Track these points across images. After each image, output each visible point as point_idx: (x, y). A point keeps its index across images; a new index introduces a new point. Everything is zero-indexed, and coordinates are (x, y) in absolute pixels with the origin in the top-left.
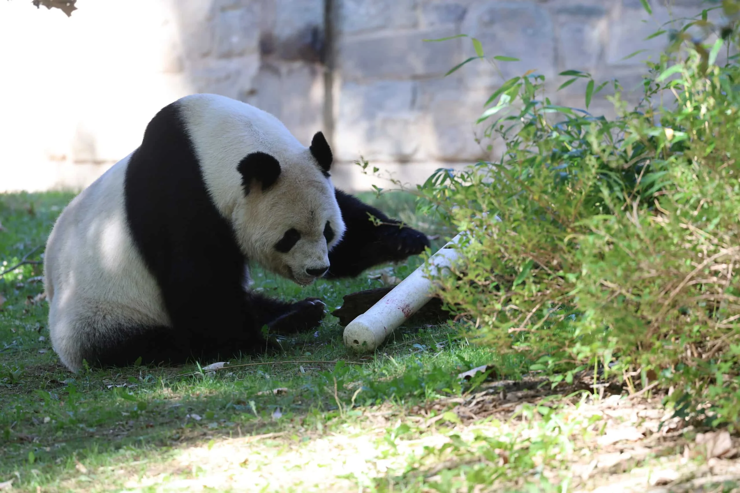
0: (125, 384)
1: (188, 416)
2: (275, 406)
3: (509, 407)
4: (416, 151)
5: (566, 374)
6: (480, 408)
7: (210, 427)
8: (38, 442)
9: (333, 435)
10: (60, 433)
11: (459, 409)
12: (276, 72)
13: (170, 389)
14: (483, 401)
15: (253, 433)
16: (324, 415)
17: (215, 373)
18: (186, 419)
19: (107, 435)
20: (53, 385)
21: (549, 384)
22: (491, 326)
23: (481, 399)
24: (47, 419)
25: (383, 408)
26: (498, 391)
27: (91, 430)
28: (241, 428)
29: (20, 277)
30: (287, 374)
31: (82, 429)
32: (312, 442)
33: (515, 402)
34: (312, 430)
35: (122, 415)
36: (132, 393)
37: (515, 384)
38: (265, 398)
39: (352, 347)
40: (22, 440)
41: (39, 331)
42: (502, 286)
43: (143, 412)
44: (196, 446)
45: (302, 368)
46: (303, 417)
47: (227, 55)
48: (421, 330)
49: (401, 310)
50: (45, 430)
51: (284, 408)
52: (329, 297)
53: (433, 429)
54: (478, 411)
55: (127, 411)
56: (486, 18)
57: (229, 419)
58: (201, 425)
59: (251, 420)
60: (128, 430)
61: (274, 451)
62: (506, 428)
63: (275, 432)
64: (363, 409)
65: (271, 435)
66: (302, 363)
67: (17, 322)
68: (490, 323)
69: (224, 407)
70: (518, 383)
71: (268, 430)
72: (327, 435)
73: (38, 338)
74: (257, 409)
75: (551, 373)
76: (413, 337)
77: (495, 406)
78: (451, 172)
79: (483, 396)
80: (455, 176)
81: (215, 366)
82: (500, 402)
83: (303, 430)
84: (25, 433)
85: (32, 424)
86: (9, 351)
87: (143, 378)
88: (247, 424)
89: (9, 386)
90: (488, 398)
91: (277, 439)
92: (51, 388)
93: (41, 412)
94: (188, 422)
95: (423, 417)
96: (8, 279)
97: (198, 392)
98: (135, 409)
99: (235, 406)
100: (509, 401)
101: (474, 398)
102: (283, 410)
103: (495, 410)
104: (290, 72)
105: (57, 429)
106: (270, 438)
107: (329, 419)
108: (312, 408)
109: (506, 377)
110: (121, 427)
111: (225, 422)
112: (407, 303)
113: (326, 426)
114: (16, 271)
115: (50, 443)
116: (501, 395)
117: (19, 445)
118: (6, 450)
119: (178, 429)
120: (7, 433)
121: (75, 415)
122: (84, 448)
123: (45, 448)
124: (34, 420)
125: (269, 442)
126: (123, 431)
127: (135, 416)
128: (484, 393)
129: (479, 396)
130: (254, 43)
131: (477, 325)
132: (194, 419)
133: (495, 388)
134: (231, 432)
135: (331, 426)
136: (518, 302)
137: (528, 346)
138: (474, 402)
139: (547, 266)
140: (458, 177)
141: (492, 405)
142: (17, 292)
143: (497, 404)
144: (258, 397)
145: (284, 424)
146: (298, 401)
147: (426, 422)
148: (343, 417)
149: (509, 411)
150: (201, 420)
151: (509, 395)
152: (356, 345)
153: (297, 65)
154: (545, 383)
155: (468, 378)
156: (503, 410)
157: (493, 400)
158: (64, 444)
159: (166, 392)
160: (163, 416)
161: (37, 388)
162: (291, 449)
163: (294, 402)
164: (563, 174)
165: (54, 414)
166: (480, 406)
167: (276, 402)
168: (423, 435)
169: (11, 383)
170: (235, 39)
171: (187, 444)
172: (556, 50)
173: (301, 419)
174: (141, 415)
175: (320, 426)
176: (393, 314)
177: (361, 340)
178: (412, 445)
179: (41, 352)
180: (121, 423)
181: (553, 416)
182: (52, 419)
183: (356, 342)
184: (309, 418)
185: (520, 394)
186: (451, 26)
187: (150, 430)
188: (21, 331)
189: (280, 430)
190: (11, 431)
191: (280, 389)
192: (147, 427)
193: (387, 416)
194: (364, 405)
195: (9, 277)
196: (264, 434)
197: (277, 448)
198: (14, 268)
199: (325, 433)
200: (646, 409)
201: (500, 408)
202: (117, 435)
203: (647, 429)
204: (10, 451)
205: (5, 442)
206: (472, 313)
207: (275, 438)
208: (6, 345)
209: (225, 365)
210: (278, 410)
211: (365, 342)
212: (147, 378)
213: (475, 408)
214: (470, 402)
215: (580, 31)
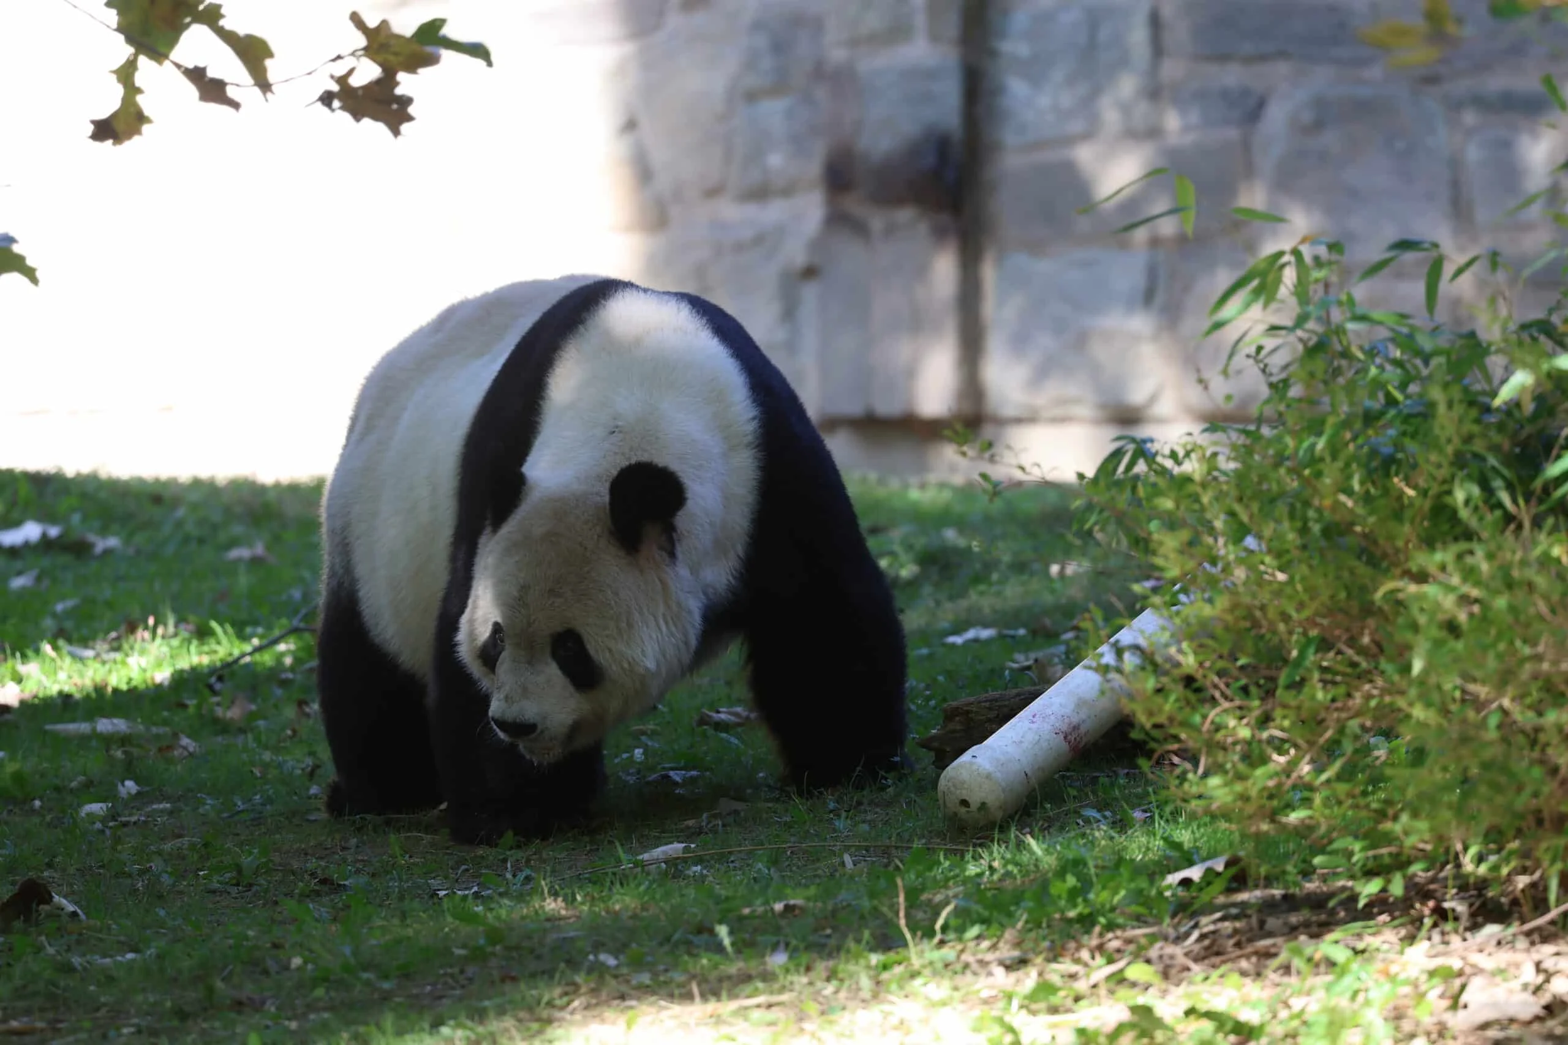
0: (475, 889)
1: (591, 957)
2: (774, 939)
3: (1268, 947)
4: (1153, 399)
5: (1390, 876)
6: (1207, 948)
7: (634, 982)
8: (273, 1009)
9: (892, 1003)
10: (320, 992)
11: (1161, 948)
12: (860, 229)
13: (560, 899)
14: (1214, 932)
15: (724, 994)
16: (875, 958)
17: (663, 865)
18: (586, 964)
19: (417, 996)
20: (326, 888)
21: (1354, 898)
22: (1231, 774)
23: (1211, 928)
24: (297, 961)
25: (1001, 944)
26: (1249, 912)
27: (386, 985)
28: (699, 985)
29: (288, 661)
30: (816, 870)
31: (368, 983)
32: (846, 1014)
33: (1283, 935)
34: (849, 989)
35: (452, 953)
36: (480, 909)
37: (1285, 897)
38: (756, 922)
39: (956, 814)
40: (239, 1005)
41: (312, 774)
42: (1253, 690)
43: (498, 948)
44: (603, 1021)
45: (847, 858)
46: (831, 963)
47: (759, 193)
48: (1104, 780)
49: (1062, 736)
50: (289, 984)
51: (794, 942)
52: (919, 707)
53: (1102, 991)
54: (1203, 953)
55: (464, 946)
56: (1307, 117)
57: (675, 965)
58: (616, 977)
59: (722, 967)
60: (463, 987)
61: (765, 1034)
62: (1254, 990)
63: (772, 993)
64: (959, 947)
65: (761, 999)
66: (847, 849)
67: (267, 756)
68: (1229, 766)
69: (668, 939)
70: (1293, 896)
71: (757, 989)
72: (879, 1003)
73: (308, 789)
74: (733, 944)
75: (1359, 874)
76: (1087, 795)
77: (1238, 945)
78: (1149, 445)
79: (1215, 922)
80: (1156, 453)
81: (664, 852)
82: (1249, 935)
83: (829, 989)
84: (249, 990)
85: (266, 972)
86: (244, 816)
87: (514, 876)
88: (713, 975)
89: (234, 891)
90: (1227, 926)
91: (773, 1009)
92: (318, 893)
93: (287, 946)
94: (590, 971)
95: (1086, 965)
96: (263, 664)
97: (617, 907)
98: (482, 942)
99: (691, 937)
100: (1270, 934)
101: (1196, 926)
102: (791, 947)
103: (1238, 952)
104: (890, 230)
105: (315, 982)
106: (758, 1006)
107: (885, 967)
108: (851, 945)
109: (1268, 882)
110: (450, 981)
111: (666, 971)
112: (1075, 720)
113: (878, 983)
114: (282, 647)
115: (299, 1011)
116: (1254, 921)
117: (233, 1015)
118: (205, 1025)
119: (567, 984)
120: (211, 990)
121: (355, 953)
122: (366, 1024)
123: (287, 1023)
124: (270, 964)
125: (756, 1014)
126: (453, 988)
127: (478, 955)
128: (1218, 915)
129: (1207, 923)
130: (814, 168)
131: (1201, 770)
132: (603, 964)
133: (1243, 905)
134: (677, 992)
135: (889, 981)
136: (1286, 723)
137: (1311, 818)
138: (1195, 935)
139: (1351, 647)
140: (1164, 456)
141: (1231, 942)
142: (279, 692)
143: (1244, 939)
144: (741, 919)
145: (789, 978)
146: (824, 929)
147: (1087, 975)
148: (916, 962)
149: (1268, 955)
150: (617, 966)
151: (1272, 923)
152: (963, 810)
153: (905, 215)
154: (1344, 896)
155: (1186, 882)
156: (1256, 953)
157: (1236, 931)
158: (326, 1015)
159: (553, 905)
160: (539, 957)
161: (289, 895)
162: (802, 1030)
163: (816, 930)
164: (1387, 450)
165: (311, 951)
166: (1207, 942)
167: (778, 930)
168: (1082, 1003)
169: (238, 885)
170: (775, 160)
171: (584, 1017)
172: (1455, 185)
173: (827, 969)
174: (494, 954)
175: (865, 982)
176: (1045, 745)
177: (975, 800)
178: (1055, 1026)
179: (312, 818)
180: (449, 971)
181: (1355, 966)
182: (305, 963)
183: (964, 803)
184: (846, 967)
185: (1294, 919)
186: (1233, 134)
187: (508, 987)
188: (273, 773)
189: (783, 989)
190: (219, 985)
191: (792, 902)
192: (503, 980)
193: (1008, 962)
194: (960, 939)
195: (267, 659)
196: (748, 997)
197: (773, 1028)
198: (276, 641)
199: (875, 996)
200: (1557, 954)
201: (1249, 949)
202: (440, 997)
203: (1555, 997)
204: (213, 1028)
205: (205, 1009)
206: (1191, 744)
207: (770, 1006)
208: (239, 803)
209: (686, 850)
210: (782, 945)
211: (983, 804)
212: (521, 876)
213: (1197, 948)
214: (1187, 935)
215: (1506, 145)
